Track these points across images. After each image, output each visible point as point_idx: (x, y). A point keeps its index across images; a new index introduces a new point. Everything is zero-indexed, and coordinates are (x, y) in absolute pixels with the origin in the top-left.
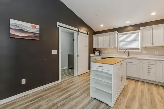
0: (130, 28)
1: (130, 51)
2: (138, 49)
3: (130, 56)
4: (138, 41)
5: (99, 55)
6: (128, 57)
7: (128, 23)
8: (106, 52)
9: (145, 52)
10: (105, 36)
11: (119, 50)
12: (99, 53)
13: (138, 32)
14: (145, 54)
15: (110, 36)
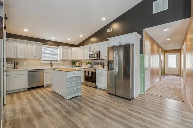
0: (49, 43)
1: (53, 62)
2: (58, 61)
3: (53, 67)
4: (57, 54)
5: (14, 69)
6: (52, 68)
7: (53, 39)
8: (25, 63)
9: (62, 63)
10: (28, 45)
11: (42, 62)
12: (13, 66)
13: (58, 48)
14: (61, 65)
15: (36, 46)
